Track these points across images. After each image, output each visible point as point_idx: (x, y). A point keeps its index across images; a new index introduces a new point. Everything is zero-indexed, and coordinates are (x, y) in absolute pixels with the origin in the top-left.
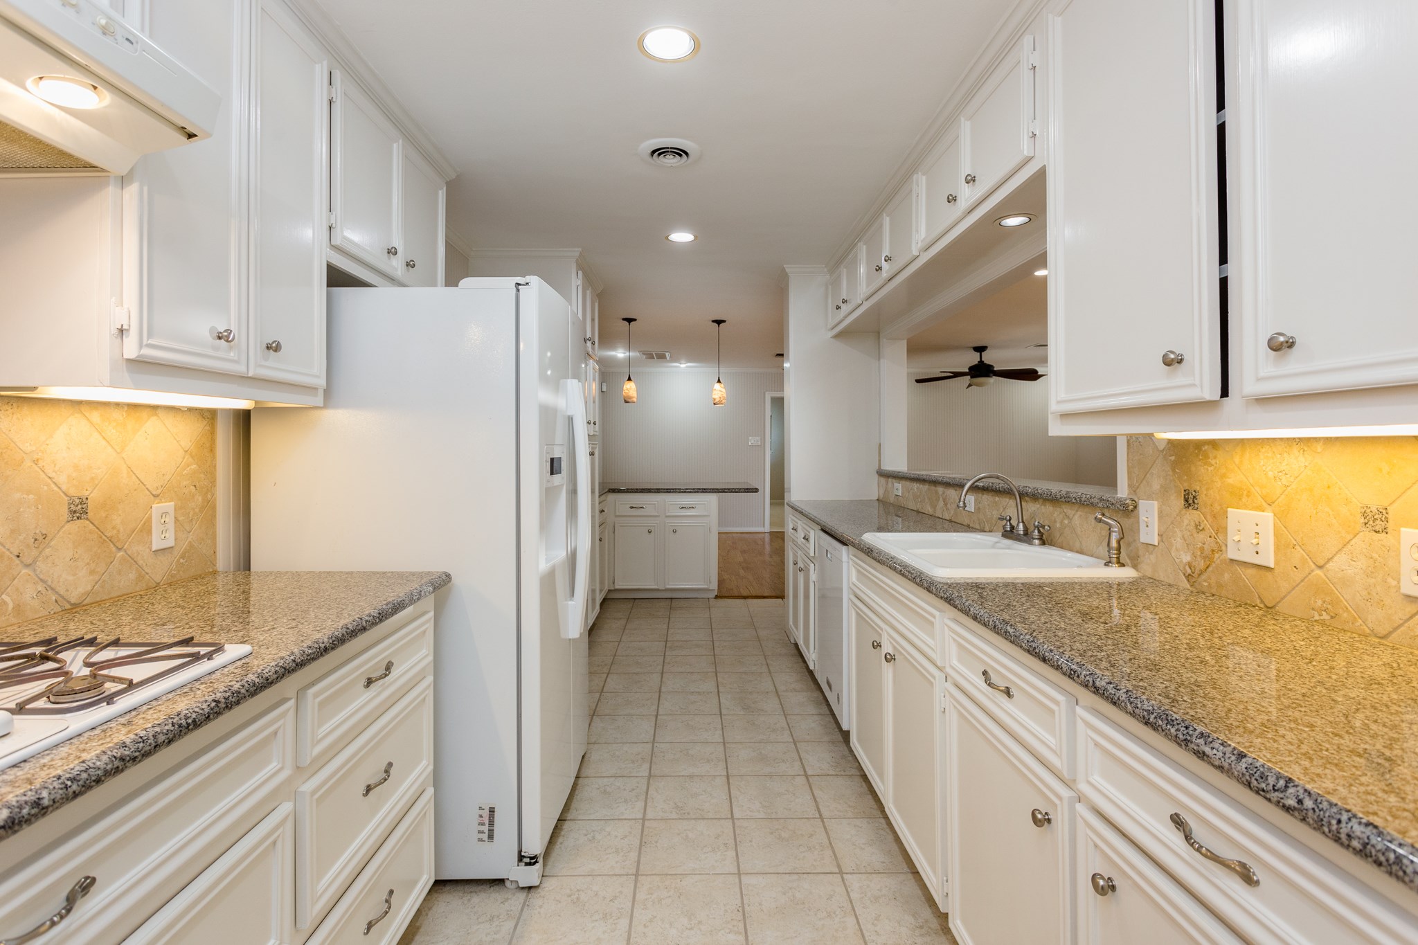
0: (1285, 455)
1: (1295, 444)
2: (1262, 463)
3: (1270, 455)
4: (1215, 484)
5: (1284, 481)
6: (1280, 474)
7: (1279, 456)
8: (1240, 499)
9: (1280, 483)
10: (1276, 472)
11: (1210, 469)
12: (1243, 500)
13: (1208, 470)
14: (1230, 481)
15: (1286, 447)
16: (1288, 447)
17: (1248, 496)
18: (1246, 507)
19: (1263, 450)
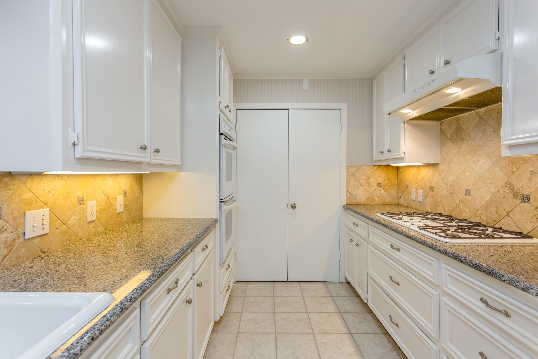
0: (53, 181)
1: (57, 176)
2: (43, 186)
3: (46, 181)
4: (15, 200)
5: (53, 193)
6: (51, 190)
7: (50, 182)
8: (31, 205)
9: (51, 194)
10: (49, 189)
11: (10, 192)
12: (33, 205)
13: (8, 193)
14: (24, 197)
15: (53, 178)
16: (54, 178)
17: (36, 203)
18: (35, 209)
19: (43, 180)
